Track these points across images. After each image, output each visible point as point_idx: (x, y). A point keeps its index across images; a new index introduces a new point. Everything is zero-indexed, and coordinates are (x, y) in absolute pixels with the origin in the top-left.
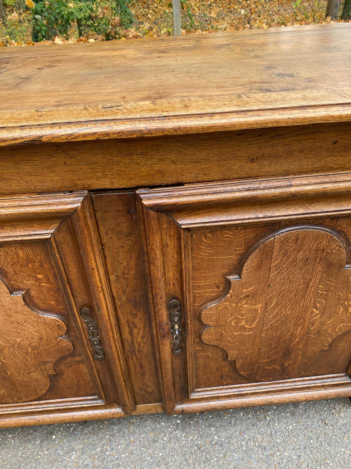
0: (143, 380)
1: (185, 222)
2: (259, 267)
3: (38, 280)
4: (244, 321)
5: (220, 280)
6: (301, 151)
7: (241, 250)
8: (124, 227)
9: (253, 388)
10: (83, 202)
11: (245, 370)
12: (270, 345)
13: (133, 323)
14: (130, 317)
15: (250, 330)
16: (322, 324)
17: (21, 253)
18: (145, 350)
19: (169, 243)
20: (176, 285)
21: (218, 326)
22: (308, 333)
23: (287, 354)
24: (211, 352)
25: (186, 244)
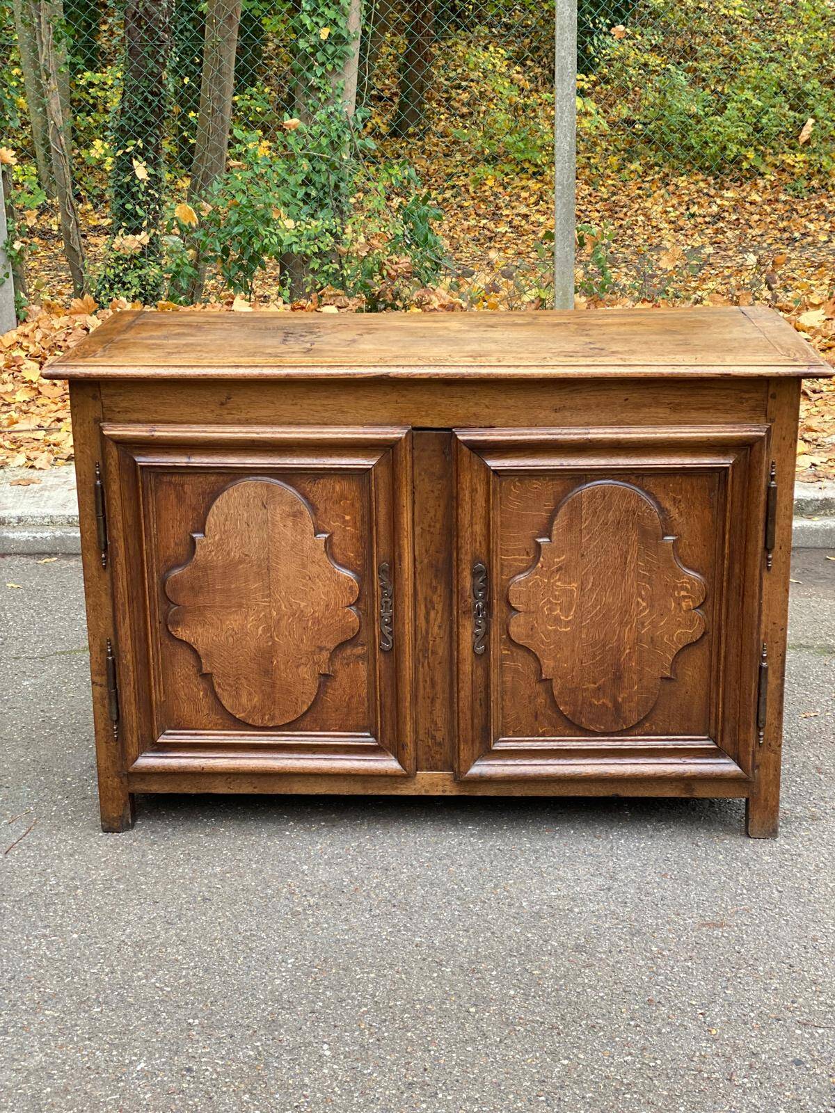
0: (431, 715)
1: (494, 463)
2: (569, 528)
3: (345, 522)
4: (559, 608)
5: (528, 544)
6: (598, 406)
7: (550, 505)
8: (437, 468)
10: (407, 434)
11: (566, 703)
12: (595, 656)
13: (431, 601)
14: (429, 591)
15: (567, 623)
16: (654, 626)
17: (337, 488)
18: (440, 652)
19: (478, 487)
20: (483, 543)
21: (528, 612)
22: (639, 640)
23: (618, 677)
24: (521, 663)
25: (495, 490)
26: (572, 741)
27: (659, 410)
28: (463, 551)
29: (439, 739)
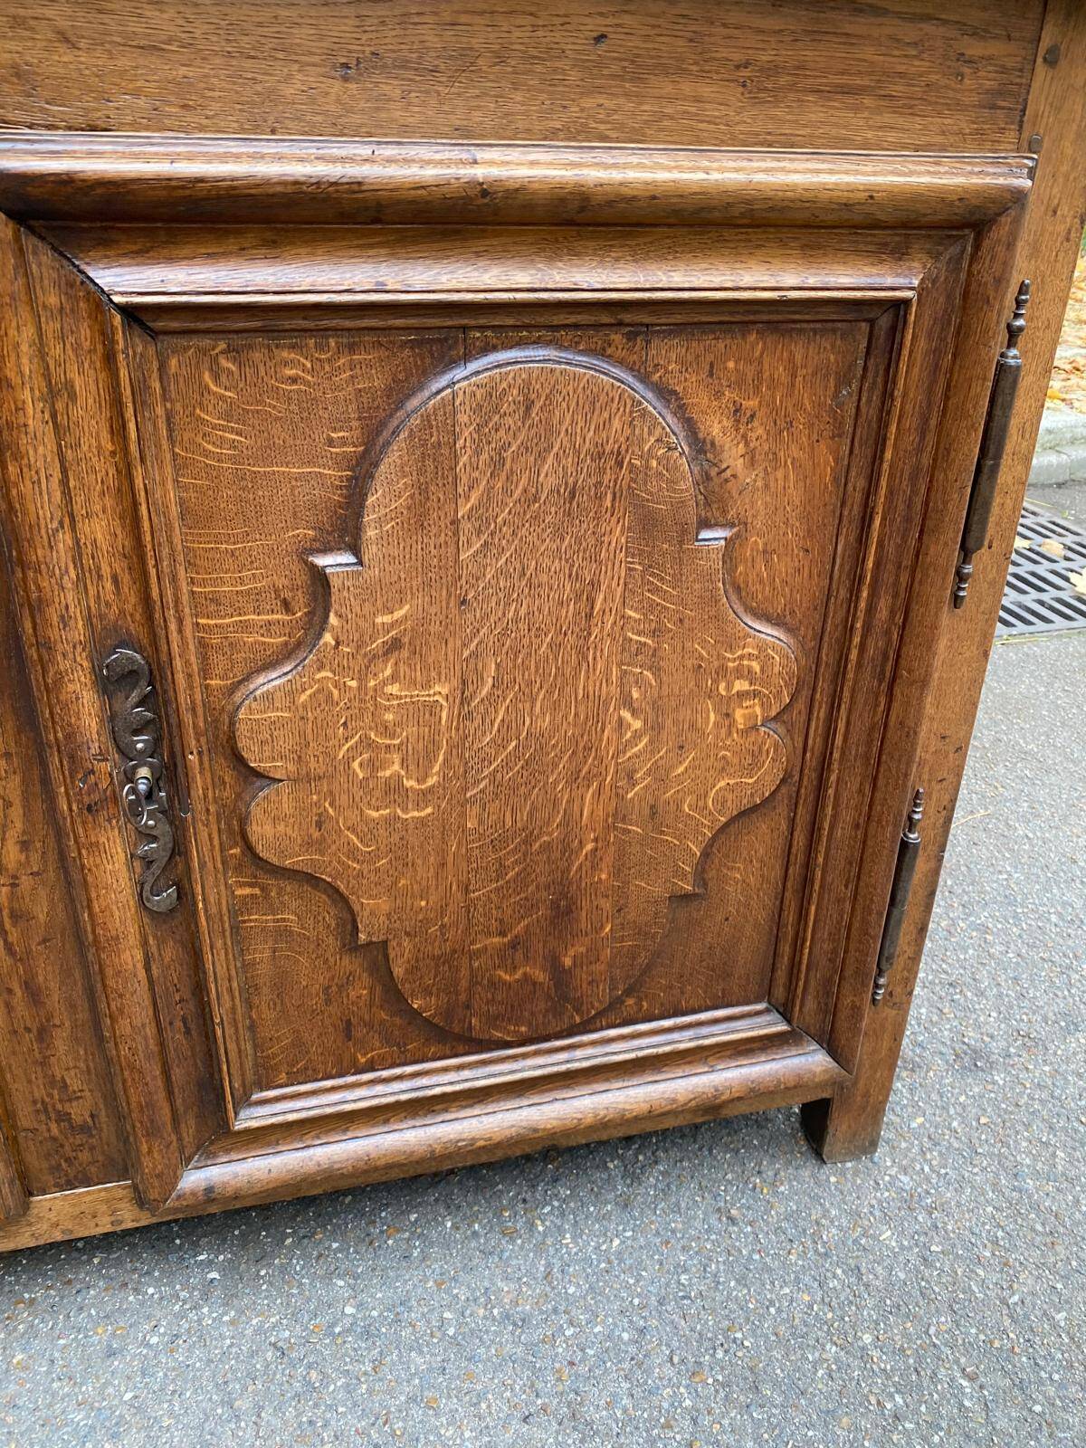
0: (44, 1063)
1: (121, 280)
2: (418, 516)
4: (396, 757)
5: (286, 576)
6: (500, 59)
7: (347, 440)
9: (466, 1074)
11: (427, 992)
12: (502, 869)
15: (424, 797)
16: (661, 776)
18: (41, 911)
19: (78, 383)
20: (126, 579)
21: (304, 779)
22: (620, 815)
23: (563, 913)
24: (294, 911)
25: (140, 390)
26: (446, 1070)
27: (706, 90)
28: (53, 615)
29: (79, 1112)
